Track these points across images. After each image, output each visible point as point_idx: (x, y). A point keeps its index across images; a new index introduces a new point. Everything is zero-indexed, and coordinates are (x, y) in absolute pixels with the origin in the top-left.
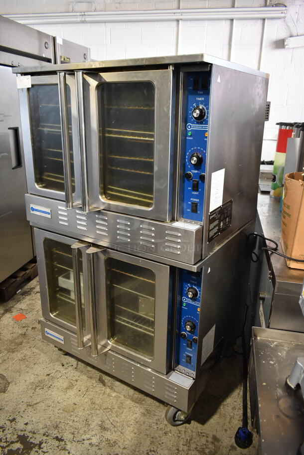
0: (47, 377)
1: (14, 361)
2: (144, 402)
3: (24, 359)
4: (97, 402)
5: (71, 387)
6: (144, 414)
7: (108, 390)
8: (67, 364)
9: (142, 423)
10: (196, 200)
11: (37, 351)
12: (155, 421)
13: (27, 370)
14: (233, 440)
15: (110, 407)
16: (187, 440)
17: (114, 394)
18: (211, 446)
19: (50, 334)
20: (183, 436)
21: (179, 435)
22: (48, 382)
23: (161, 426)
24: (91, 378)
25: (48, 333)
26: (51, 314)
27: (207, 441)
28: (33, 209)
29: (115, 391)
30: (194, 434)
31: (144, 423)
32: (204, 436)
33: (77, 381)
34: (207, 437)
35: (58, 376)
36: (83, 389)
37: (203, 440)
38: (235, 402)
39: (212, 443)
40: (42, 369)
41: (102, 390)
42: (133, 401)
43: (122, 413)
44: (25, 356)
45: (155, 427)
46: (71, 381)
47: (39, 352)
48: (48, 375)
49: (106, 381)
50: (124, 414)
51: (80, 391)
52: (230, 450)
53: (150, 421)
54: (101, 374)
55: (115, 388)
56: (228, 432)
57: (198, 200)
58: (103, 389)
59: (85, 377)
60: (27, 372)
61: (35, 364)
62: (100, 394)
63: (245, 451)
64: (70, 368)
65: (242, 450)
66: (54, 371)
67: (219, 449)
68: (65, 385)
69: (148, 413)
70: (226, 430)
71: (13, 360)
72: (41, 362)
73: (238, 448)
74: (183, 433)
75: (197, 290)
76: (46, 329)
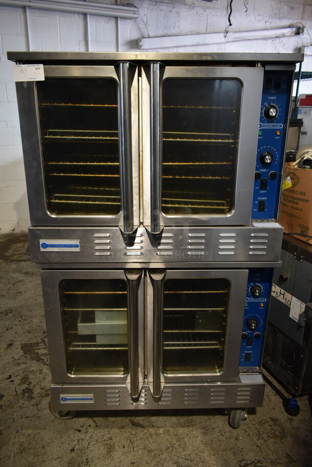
0: (73, 453)
1: (12, 459)
2: (194, 423)
3: (24, 449)
4: (153, 448)
5: (110, 449)
6: (205, 434)
7: (152, 430)
8: (82, 427)
9: (210, 442)
10: (263, 198)
11: (31, 432)
12: (219, 434)
13: (41, 460)
14: (286, 414)
15: (169, 445)
16: (256, 434)
17: (161, 431)
18: (276, 428)
19: (70, 399)
20: (251, 432)
21: (248, 434)
22: (80, 459)
23: (228, 435)
24: (123, 427)
25: (66, 399)
26: (69, 375)
27: (270, 426)
28: (45, 246)
29: (159, 427)
30: (256, 425)
31: (212, 441)
32: (264, 423)
33: (111, 439)
34: (267, 422)
35: (86, 446)
36: (126, 443)
37: (267, 426)
39: (275, 425)
40: (59, 449)
41: (146, 433)
42: (184, 427)
43: (185, 444)
44: (21, 446)
45: (224, 439)
46: (105, 442)
47: (36, 432)
48: (73, 450)
49: (141, 422)
50: (187, 444)
51: (124, 447)
52: (290, 422)
53: (215, 436)
54: (129, 418)
55: (155, 424)
56: (277, 409)
57: (266, 198)
58: (146, 431)
59: (116, 431)
60: (44, 461)
61: (43, 447)
62: (147, 438)
63: (299, 417)
64: (91, 430)
65: (296, 417)
66: (75, 442)
67: (283, 426)
68: (103, 450)
69: (206, 430)
70: (274, 409)
71: (9, 457)
72: (49, 441)
73: (294, 418)
74: (248, 430)
75: (261, 286)
76: (61, 395)
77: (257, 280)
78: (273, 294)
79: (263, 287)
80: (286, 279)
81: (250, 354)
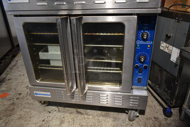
0: (43, 122)
1: (14, 121)
2: (109, 115)
3: (21, 117)
4: (84, 124)
5: (62, 122)
6: (114, 121)
7: (86, 116)
8: (52, 110)
9: (116, 125)
11: (27, 110)
12: (122, 122)
13: (27, 123)
14: (163, 116)
15: (93, 124)
16: (144, 124)
17: (91, 117)
18: (156, 122)
19: (39, 94)
20: (141, 123)
21: (139, 123)
22: (45, 125)
23: (127, 123)
24: (71, 113)
25: (37, 94)
26: (37, 81)
27: (153, 121)
29: (90, 115)
30: (145, 120)
31: (117, 125)
32: (150, 119)
33: (64, 118)
34: (152, 119)
35: (50, 119)
36: (71, 120)
37: (151, 121)
38: (150, 99)
39: (156, 121)
40: (37, 119)
41: (82, 117)
42: (103, 116)
43: (102, 124)
44: (20, 116)
45: (124, 124)
46: (61, 119)
47: (30, 110)
48: (43, 121)
49: (81, 112)
50: (103, 125)
51: (69, 122)
52: (166, 121)
53: (119, 122)
54: (76, 109)
55: (89, 113)
56: (158, 113)
58: (83, 116)
59: (68, 114)
60: (28, 124)
61: (30, 118)
62: (82, 119)
63: (172, 118)
64: (55, 113)
65: (170, 118)
66: (46, 117)
67: (161, 122)
68: (58, 122)
69: (115, 119)
70: (157, 112)
71: (13, 120)
72: (34, 115)
73: (168, 118)
74: (139, 122)
75: (148, 33)
76: (34, 92)
77: (146, 28)
78: (161, 48)
79: (150, 33)
80: (170, 37)
81: (141, 79)
